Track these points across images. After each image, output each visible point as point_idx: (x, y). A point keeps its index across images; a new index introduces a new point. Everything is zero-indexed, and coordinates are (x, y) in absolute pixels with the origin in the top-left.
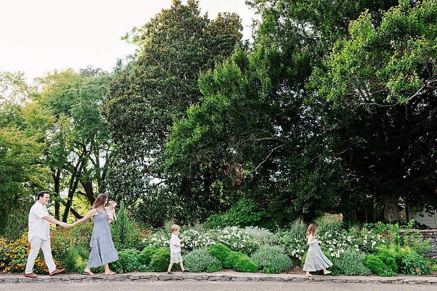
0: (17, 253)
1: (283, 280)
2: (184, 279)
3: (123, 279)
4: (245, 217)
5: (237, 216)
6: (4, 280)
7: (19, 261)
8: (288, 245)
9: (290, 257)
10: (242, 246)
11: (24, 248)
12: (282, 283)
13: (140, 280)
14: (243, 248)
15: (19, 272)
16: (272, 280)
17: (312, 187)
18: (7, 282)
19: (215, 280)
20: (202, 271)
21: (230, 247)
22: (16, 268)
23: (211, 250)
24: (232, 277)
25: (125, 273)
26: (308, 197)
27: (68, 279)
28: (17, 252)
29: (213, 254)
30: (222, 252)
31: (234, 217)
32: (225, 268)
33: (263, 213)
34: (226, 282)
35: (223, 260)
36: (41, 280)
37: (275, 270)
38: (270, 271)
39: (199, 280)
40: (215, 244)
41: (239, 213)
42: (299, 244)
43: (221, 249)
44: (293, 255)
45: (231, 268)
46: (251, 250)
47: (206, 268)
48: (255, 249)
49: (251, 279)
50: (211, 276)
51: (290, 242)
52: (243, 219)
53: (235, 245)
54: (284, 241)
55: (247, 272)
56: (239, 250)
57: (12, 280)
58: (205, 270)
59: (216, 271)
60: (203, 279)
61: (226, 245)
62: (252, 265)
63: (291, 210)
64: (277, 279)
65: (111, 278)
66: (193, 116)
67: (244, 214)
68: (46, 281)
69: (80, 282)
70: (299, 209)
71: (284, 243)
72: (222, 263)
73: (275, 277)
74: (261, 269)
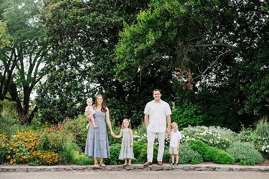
0: (18, 148)
1: (261, 170)
2: (173, 169)
3: (119, 169)
4: (188, 120)
5: (180, 118)
6: (15, 170)
7: (22, 154)
8: (256, 142)
9: (261, 152)
10: (218, 142)
11: (24, 143)
12: (259, 173)
13: (135, 170)
14: (219, 144)
15: (25, 163)
16: (251, 171)
17: (263, 91)
18: (18, 171)
19: (201, 170)
20: (187, 163)
21: (206, 143)
22: (21, 160)
23: (192, 146)
24: (216, 168)
25: (119, 164)
26: (259, 100)
27: (71, 169)
28: (19, 146)
29: (194, 149)
30: (202, 147)
31: (177, 120)
32: (205, 161)
33: (204, 116)
34: (211, 172)
35: (204, 154)
36: (47, 169)
37: (250, 163)
38: (246, 163)
39: (187, 170)
40: (195, 140)
41: (181, 116)
42: (265, 141)
43: (201, 145)
44: (263, 150)
45: (211, 160)
46: (225, 146)
47: (190, 161)
48: (228, 145)
49: (232, 170)
50: (198, 167)
51: (257, 140)
52: (187, 122)
53: (211, 141)
54: (252, 138)
55: (226, 164)
56: (215, 146)
57: (22, 170)
58: (190, 162)
59: (199, 163)
60: (190, 169)
61: (204, 141)
62: (230, 158)
63: (241, 112)
64: (255, 170)
65: (109, 168)
66: (145, 22)
67: (187, 117)
68: (52, 170)
69: (82, 171)
70: (249, 111)
71: (252, 140)
72: (202, 156)
73: (253, 168)
74: (238, 161)
